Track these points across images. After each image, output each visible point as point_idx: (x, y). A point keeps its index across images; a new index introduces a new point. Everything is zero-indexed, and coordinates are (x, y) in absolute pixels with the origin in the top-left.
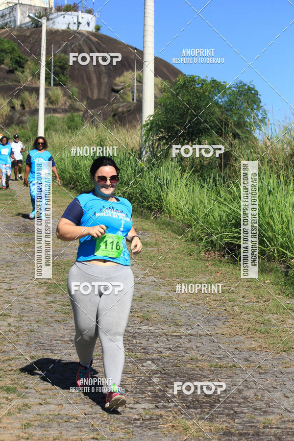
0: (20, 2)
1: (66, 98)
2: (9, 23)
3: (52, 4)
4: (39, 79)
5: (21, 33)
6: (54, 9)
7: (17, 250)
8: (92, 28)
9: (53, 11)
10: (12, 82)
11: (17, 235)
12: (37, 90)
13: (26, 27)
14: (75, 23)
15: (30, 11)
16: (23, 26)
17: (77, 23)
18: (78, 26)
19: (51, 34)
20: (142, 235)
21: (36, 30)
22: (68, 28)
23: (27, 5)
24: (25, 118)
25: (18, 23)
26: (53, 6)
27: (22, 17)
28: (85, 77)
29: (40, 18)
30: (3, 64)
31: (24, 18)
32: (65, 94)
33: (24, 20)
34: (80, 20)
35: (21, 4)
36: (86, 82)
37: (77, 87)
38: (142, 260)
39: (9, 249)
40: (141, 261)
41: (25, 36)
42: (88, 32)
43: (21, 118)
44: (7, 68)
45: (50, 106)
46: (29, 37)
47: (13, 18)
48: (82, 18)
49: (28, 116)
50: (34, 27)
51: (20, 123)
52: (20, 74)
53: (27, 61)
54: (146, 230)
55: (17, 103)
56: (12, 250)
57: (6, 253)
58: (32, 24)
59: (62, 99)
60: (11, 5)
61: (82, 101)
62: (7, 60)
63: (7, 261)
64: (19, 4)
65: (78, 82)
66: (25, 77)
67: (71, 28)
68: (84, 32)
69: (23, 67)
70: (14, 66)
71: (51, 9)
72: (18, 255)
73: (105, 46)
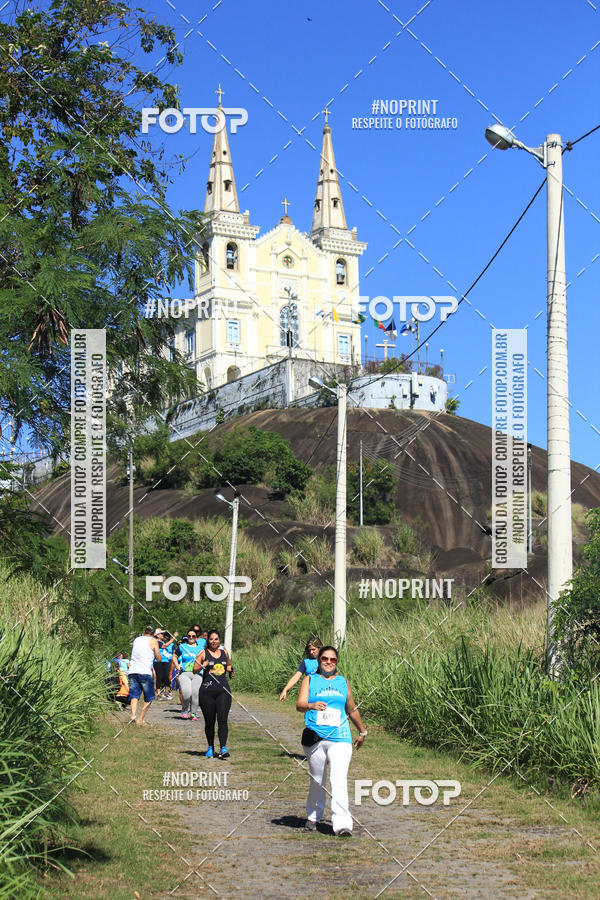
0: (293, 356)
1: (390, 548)
2: (271, 397)
3: (358, 359)
4: (335, 510)
5: (298, 417)
6: (362, 367)
7: (289, 870)
8: (439, 407)
9: (360, 372)
10: (280, 517)
11: (291, 838)
12: (330, 534)
13: (306, 405)
14: (405, 396)
15: (314, 374)
16: (300, 404)
17: (409, 396)
18: (412, 403)
19: (357, 418)
20: (552, 833)
21: (327, 412)
22: (392, 406)
23: (306, 360)
24: (307, 591)
25: (291, 399)
26: (360, 363)
27: (298, 384)
28: (428, 505)
29: (335, 386)
30: (261, 480)
31: (302, 387)
32: (388, 542)
33: (303, 391)
34: (416, 390)
35: (296, 359)
36: (431, 514)
37: (413, 527)
38: (555, 888)
39: (271, 868)
40: (552, 891)
41: (305, 423)
42: (432, 413)
43: (300, 591)
44: (270, 490)
45: (359, 566)
46: (313, 425)
47: (279, 389)
48: (420, 385)
49: (313, 587)
50: (323, 406)
51: (297, 601)
52: (296, 501)
53: (310, 474)
54: (561, 824)
55: (290, 560)
56: (279, 870)
57: (266, 879)
58: (319, 399)
59: (383, 552)
60: (275, 361)
61: (421, 554)
62: (270, 474)
63: (267, 894)
64: (292, 359)
65: (414, 516)
66: (306, 506)
67: (398, 407)
68: (425, 415)
69: (302, 488)
70: (285, 485)
71: (356, 368)
72: (291, 883)
73: (467, 442)
